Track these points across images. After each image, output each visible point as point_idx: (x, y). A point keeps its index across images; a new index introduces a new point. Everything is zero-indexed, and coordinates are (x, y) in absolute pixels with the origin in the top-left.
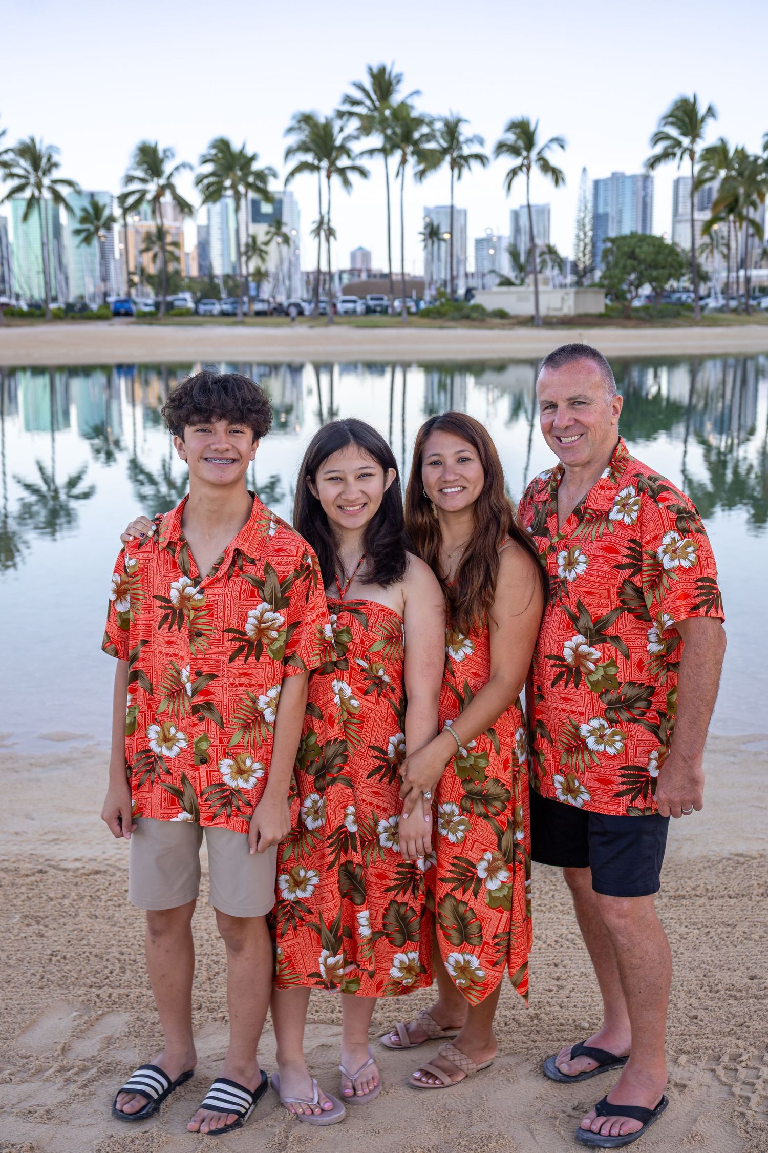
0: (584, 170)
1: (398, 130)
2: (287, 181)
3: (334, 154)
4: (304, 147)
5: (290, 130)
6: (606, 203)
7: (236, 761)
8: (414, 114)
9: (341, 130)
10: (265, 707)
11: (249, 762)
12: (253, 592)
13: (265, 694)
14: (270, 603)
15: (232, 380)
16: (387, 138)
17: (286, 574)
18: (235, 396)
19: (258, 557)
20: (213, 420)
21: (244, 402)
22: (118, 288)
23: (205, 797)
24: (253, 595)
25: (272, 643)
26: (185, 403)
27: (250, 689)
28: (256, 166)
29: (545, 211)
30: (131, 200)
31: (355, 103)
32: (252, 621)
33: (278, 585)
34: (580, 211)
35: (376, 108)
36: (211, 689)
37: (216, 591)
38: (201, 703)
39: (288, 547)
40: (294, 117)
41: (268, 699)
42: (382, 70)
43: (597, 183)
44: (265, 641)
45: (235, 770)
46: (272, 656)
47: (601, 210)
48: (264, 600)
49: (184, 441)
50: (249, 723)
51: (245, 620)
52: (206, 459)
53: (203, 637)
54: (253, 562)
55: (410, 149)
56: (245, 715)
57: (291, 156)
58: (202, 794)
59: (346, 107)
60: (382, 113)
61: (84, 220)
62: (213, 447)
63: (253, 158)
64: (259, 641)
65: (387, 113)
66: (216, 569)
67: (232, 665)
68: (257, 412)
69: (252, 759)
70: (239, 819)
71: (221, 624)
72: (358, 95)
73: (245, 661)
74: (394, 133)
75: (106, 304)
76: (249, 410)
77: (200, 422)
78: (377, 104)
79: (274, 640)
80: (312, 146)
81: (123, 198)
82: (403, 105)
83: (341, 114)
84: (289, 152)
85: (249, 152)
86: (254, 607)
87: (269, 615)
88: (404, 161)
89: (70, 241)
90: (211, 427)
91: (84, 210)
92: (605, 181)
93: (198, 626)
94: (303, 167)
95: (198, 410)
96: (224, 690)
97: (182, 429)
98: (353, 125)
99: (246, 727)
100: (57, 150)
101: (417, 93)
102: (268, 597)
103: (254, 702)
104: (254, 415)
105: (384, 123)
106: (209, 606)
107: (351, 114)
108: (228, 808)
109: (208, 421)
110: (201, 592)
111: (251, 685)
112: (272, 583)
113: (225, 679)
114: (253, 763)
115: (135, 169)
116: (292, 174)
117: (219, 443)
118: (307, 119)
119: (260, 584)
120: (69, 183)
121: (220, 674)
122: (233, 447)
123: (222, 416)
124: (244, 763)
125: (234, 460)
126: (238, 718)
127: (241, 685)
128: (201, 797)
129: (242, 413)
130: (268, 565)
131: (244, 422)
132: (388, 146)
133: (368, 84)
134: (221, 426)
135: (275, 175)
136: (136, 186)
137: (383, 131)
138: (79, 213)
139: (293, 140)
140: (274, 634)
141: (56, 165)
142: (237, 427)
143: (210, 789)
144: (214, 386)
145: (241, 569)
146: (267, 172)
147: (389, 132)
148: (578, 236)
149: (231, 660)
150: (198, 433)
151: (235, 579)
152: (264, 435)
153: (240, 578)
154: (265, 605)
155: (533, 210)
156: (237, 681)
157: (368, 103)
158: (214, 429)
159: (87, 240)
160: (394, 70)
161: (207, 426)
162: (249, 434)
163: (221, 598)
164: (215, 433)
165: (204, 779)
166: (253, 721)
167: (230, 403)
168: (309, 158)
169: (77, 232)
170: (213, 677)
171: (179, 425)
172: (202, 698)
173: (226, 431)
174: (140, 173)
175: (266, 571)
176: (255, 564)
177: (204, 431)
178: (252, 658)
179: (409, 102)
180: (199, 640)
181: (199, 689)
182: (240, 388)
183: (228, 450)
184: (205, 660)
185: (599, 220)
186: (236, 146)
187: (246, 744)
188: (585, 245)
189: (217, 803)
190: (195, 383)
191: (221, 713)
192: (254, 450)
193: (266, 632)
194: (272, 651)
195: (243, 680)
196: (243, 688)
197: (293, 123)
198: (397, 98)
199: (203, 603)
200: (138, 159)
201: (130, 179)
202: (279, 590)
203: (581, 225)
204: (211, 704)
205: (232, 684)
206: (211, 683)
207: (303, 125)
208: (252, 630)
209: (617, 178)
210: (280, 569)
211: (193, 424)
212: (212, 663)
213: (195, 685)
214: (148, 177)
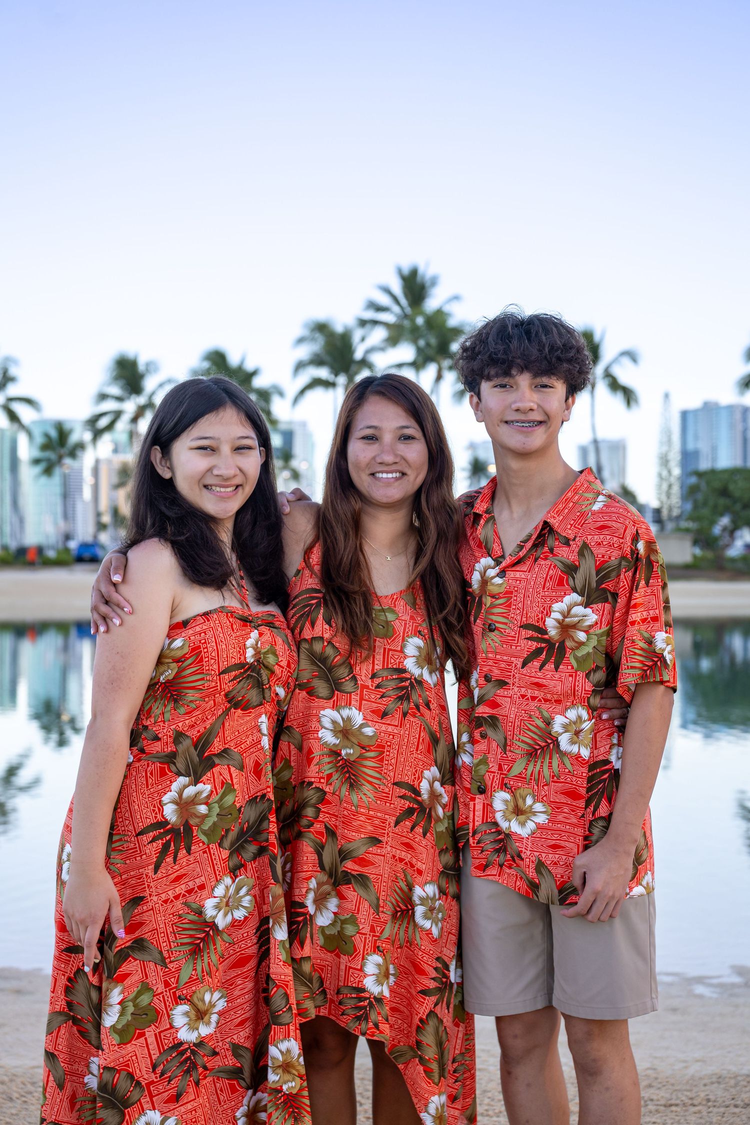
0: (667, 396)
1: (433, 341)
2: (296, 400)
3: (354, 368)
4: (317, 361)
5: (301, 341)
6: (696, 438)
7: (514, 796)
8: (452, 322)
9: (363, 339)
10: (561, 731)
11: (529, 801)
12: (561, 579)
13: (563, 713)
14: (581, 594)
15: (537, 322)
16: (419, 351)
17: (606, 558)
18: (540, 342)
19: (572, 537)
20: (514, 372)
21: (552, 348)
22: (84, 531)
23: (477, 837)
24: (561, 583)
25: (577, 648)
26: (480, 352)
27: (545, 706)
28: (258, 382)
29: (619, 448)
30: (103, 422)
31: (380, 309)
32: (556, 615)
33: (594, 572)
34: (661, 443)
35: (406, 316)
36: (499, 700)
37: (518, 575)
38: (485, 715)
39: (614, 524)
40: (306, 325)
41: (567, 721)
42: (414, 272)
43: (684, 415)
44: (569, 644)
45: (511, 808)
46: (575, 665)
47: (691, 446)
48: (574, 590)
49: (480, 399)
50: (536, 750)
51: (548, 614)
52: (506, 422)
53: (496, 632)
54: (567, 542)
55: (446, 363)
56: (532, 738)
57: (301, 371)
58: (475, 832)
59: (370, 315)
60: (413, 321)
61: (45, 447)
62: (514, 406)
63: (254, 373)
64: (562, 644)
65: (420, 321)
66: (521, 547)
67: (524, 671)
68: (569, 361)
69: (534, 797)
70: (512, 871)
71: (519, 618)
72: (384, 300)
73: (541, 668)
74: (428, 345)
75: (67, 550)
76: (559, 359)
77: (497, 376)
78: (408, 310)
79: (581, 644)
80: (327, 358)
81: (92, 422)
82: (439, 313)
83: (363, 323)
84: (300, 366)
85: (249, 366)
86: (560, 599)
87: (579, 610)
88: (439, 377)
89: (28, 474)
90: (512, 381)
91: (47, 435)
92: (696, 412)
93: (494, 618)
94: (316, 383)
95: (493, 361)
96: (513, 702)
97: (479, 384)
98: (379, 335)
99: (532, 754)
100: (15, 362)
101: (456, 298)
102: (579, 586)
103: (548, 723)
104: (565, 365)
105: (414, 334)
106: (508, 593)
107: (375, 323)
108: (502, 856)
109: (507, 373)
110: (502, 573)
111: (546, 700)
112: (587, 568)
113: (516, 689)
114: (534, 802)
115: (109, 384)
116: (302, 392)
117: (521, 401)
118: (322, 328)
119: (571, 569)
120: (28, 401)
121: (510, 681)
122: (539, 406)
123: (523, 369)
124: (524, 800)
125: (541, 422)
126: (523, 741)
127: (534, 698)
128: (473, 836)
129: (550, 363)
130: (585, 546)
131: (553, 374)
132: (421, 360)
133: (397, 287)
134: (524, 380)
135: (281, 394)
136: (110, 405)
137: (415, 341)
138: (39, 440)
139: (304, 352)
140: (582, 636)
141: (12, 379)
142: (545, 380)
143: (484, 828)
144: (516, 331)
145: (551, 550)
146: (270, 391)
147: (422, 343)
148: (660, 476)
149: (524, 665)
150: (496, 389)
151: (543, 562)
152: (580, 389)
153: (548, 562)
154: (575, 597)
155: (602, 447)
156: (529, 693)
157: (396, 309)
158: (517, 384)
159: (48, 471)
160: (427, 271)
161: (506, 380)
162: (560, 388)
163: (523, 584)
164: (517, 389)
165: (479, 813)
166: (542, 748)
167: (534, 352)
168: (323, 373)
169: (36, 462)
170: (502, 684)
171: (474, 380)
172: (488, 710)
173: (531, 385)
174: (115, 390)
175: (581, 554)
176: (569, 546)
177: (503, 386)
178: (550, 666)
179: (447, 309)
180: (491, 635)
181: (486, 698)
182: (547, 331)
183: (531, 410)
184: (496, 662)
185: (687, 457)
186: (234, 360)
187: (528, 777)
188: (670, 486)
189: (489, 847)
190: (492, 327)
191: (505, 732)
192: (568, 408)
193: (572, 632)
194: (576, 658)
195: (536, 693)
196: (535, 703)
197: (305, 332)
198: (432, 304)
199: (502, 590)
200: (115, 374)
201: (103, 397)
202: (594, 579)
203: (664, 461)
204: (497, 719)
205: (523, 696)
206: (500, 692)
207: (318, 335)
208: (554, 627)
209: (709, 408)
210: (599, 551)
211: (489, 378)
212: (503, 665)
213: (483, 692)
214: (125, 395)
